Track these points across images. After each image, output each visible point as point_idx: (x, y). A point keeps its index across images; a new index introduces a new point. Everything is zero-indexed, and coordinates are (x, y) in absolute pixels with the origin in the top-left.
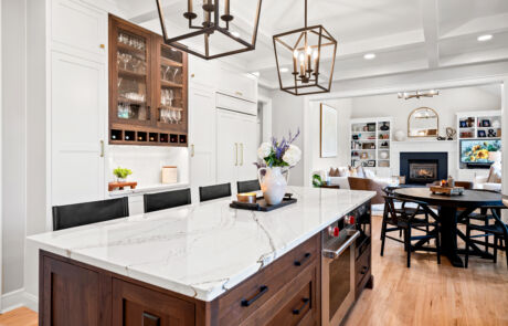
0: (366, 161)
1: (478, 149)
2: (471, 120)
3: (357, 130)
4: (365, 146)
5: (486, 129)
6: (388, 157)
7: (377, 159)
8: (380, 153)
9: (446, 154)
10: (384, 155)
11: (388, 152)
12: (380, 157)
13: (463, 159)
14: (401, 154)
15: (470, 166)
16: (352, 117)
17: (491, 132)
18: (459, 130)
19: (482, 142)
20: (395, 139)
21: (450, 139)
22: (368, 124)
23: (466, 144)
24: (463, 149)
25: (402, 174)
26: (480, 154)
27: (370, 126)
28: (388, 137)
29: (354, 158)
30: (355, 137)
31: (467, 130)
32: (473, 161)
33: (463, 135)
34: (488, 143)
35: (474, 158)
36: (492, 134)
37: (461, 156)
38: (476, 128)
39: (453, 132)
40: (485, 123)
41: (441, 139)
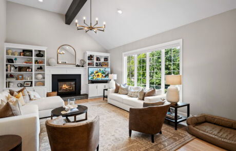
0: (21, 81)
1: (97, 72)
2: (92, 56)
3: (13, 54)
4: (20, 69)
6: (44, 78)
7: (34, 80)
8: (36, 75)
9: (80, 75)
11: (43, 75)
12: (36, 78)
13: (90, 78)
14: (53, 75)
15: (93, 82)
16: (6, 42)
18: (88, 61)
19: (99, 69)
20: (49, 64)
21: (83, 66)
22: (24, 51)
23: (91, 70)
24: (90, 73)
25: (53, 90)
26: (98, 75)
27: (26, 53)
28: (42, 62)
29: (9, 80)
30: (10, 61)
31: (90, 61)
32: (94, 79)
33: (89, 64)
34: (101, 69)
35: (95, 77)
36: (101, 65)
37: (88, 76)
38: (95, 61)
39: (84, 62)
40: (98, 59)
41: (78, 66)
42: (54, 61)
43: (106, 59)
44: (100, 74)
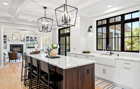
2: (28, 37)
5: (31, 39)
6: (6, 46)
9: (23, 45)
10: (5, 45)
11: (6, 45)
13: (27, 46)
14: (10, 45)
15: (29, 48)
17: (32, 40)
18: (26, 39)
19: (31, 42)
20: (9, 40)
21: (24, 41)
23: (28, 43)
24: (27, 44)
26: (31, 45)
28: (6, 40)
31: (28, 39)
32: (29, 46)
33: (27, 40)
34: (33, 42)
36: (33, 40)
37: (27, 45)
38: (30, 39)
39: (25, 39)
40: (31, 38)
41: (22, 41)
42: (10, 39)
43: (35, 38)
44: (32, 44)
